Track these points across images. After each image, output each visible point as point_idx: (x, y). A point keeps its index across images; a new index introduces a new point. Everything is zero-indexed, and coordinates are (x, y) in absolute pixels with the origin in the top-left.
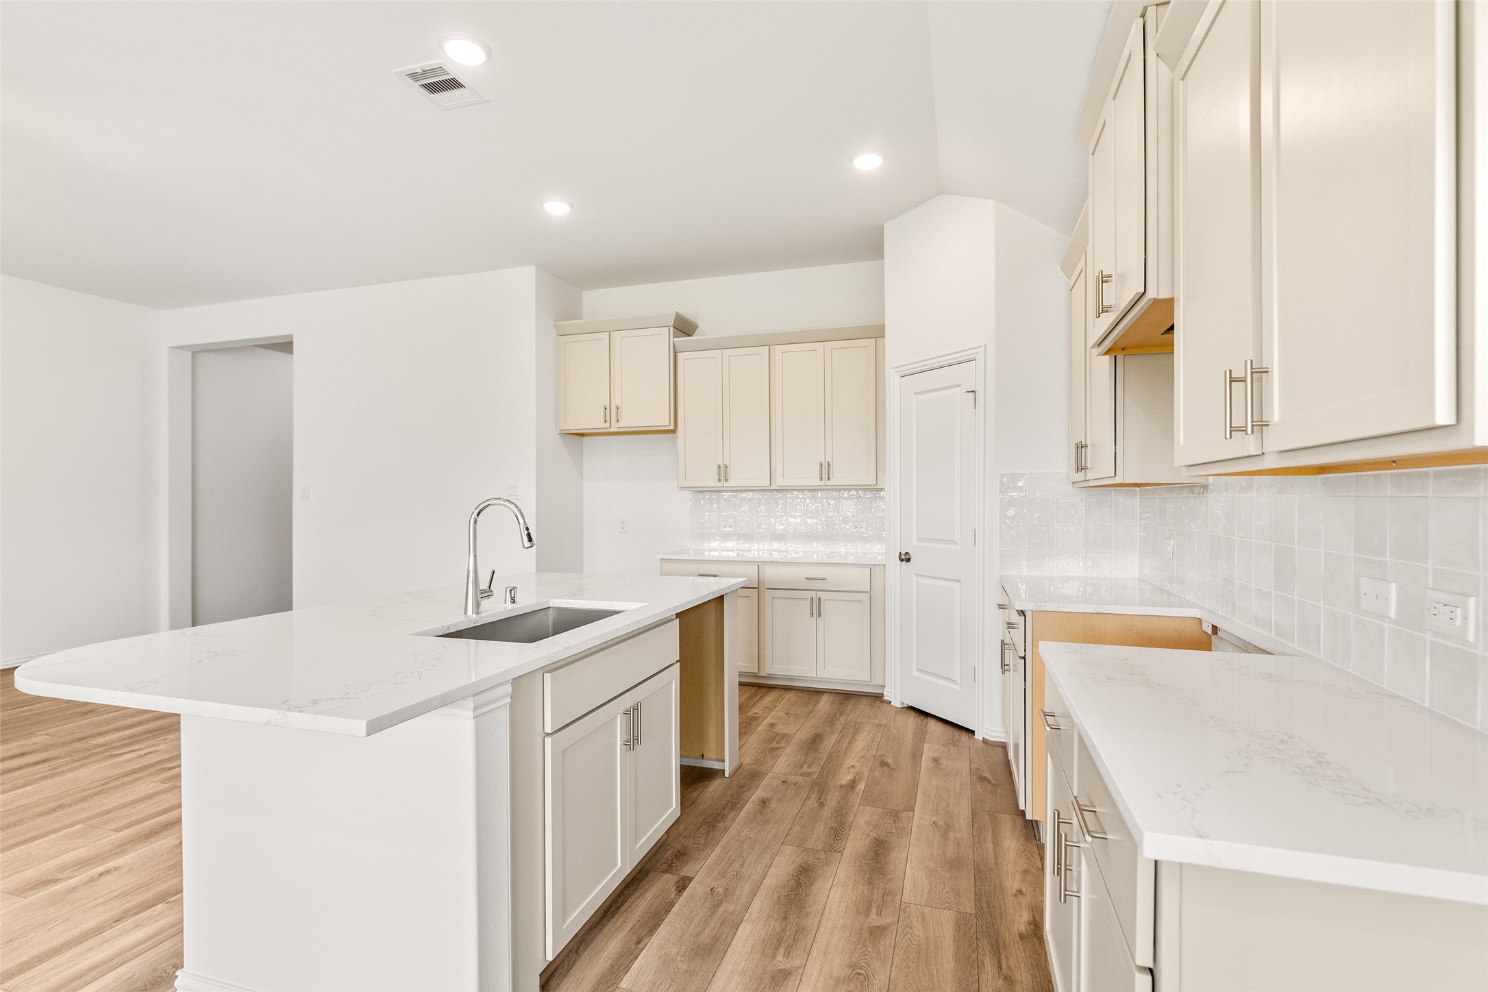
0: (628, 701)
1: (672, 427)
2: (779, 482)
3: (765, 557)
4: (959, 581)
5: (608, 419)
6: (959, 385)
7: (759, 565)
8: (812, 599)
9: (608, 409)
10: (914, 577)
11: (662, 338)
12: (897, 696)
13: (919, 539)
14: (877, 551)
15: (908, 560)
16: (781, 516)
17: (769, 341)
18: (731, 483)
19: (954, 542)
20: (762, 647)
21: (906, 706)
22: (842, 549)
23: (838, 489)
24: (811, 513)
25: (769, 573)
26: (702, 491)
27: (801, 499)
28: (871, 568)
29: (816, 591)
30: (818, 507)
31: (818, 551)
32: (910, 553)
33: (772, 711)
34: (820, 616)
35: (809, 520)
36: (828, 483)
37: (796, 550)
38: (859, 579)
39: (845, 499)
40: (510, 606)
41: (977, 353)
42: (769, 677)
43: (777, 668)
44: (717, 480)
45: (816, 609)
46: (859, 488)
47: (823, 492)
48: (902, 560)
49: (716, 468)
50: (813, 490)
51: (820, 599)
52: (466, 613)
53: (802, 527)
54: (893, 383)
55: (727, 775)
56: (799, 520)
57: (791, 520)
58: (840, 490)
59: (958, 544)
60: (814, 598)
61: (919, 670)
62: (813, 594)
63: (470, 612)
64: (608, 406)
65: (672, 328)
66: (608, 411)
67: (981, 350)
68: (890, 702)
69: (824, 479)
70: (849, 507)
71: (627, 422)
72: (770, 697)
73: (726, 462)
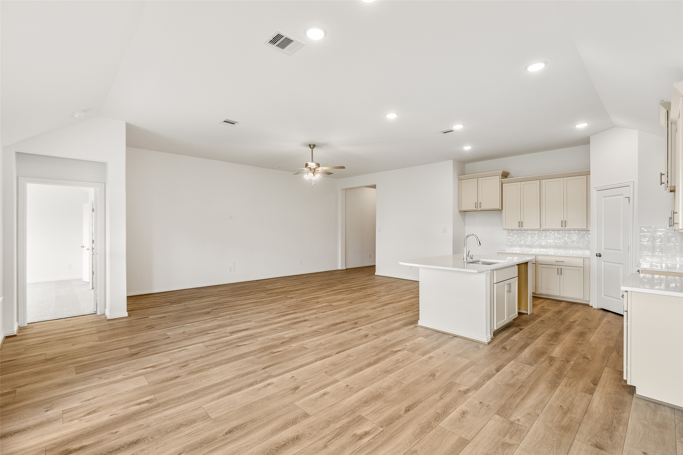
0: (508, 282)
1: (501, 209)
2: (544, 227)
3: (538, 253)
4: (622, 264)
5: (477, 207)
6: (622, 195)
7: (536, 256)
8: (558, 269)
9: (477, 203)
10: (603, 262)
11: (497, 180)
12: (595, 304)
13: (605, 249)
14: (587, 253)
15: (600, 256)
16: (544, 240)
17: (540, 178)
18: (524, 228)
19: (620, 250)
20: (537, 283)
21: (599, 308)
22: (571, 252)
23: (570, 230)
24: (557, 238)
25: (540, 259)
26: (512, 230)
27: (553, 233)
28: (584, 259)
29: (560, 266)
30: (560, 236)
31: (561, 252)
32: (601, 254)
33: (541, 304)
34: (561, 274)
35: (556, 241)
36: (565, 228)
37: (551, 252)
38: (580, 262)
39: (573, 233)
40: (471, 260)
41: (630, 184)
42: (540, 294)
43: (543, 291)
44: (518, 227)
45: (560, 272)
46: (578, 230)
47: (563, 231)
48: (597, 256)
49: (518, 222)
50: (559, 230)
51: (561, 269)
52: (464, 260)
53: (553, 244)
54: (594, 193)
55: (529, 314)
56: (552, 241)
57: (549, 241)
58: (570, 231)
59: (621, 251)
60: (559, 268)
61: (605, 295)
62: (559, 267)
63: (465, 260)
64: (477, 202)
65: (501, 176)
66: (477, 204)
67: (632, 183)
68: (592, 306)
69: (563, 226)
70: (575, 237)
71: (483, 207)
72: (540, 301)
73: (522, 220)
